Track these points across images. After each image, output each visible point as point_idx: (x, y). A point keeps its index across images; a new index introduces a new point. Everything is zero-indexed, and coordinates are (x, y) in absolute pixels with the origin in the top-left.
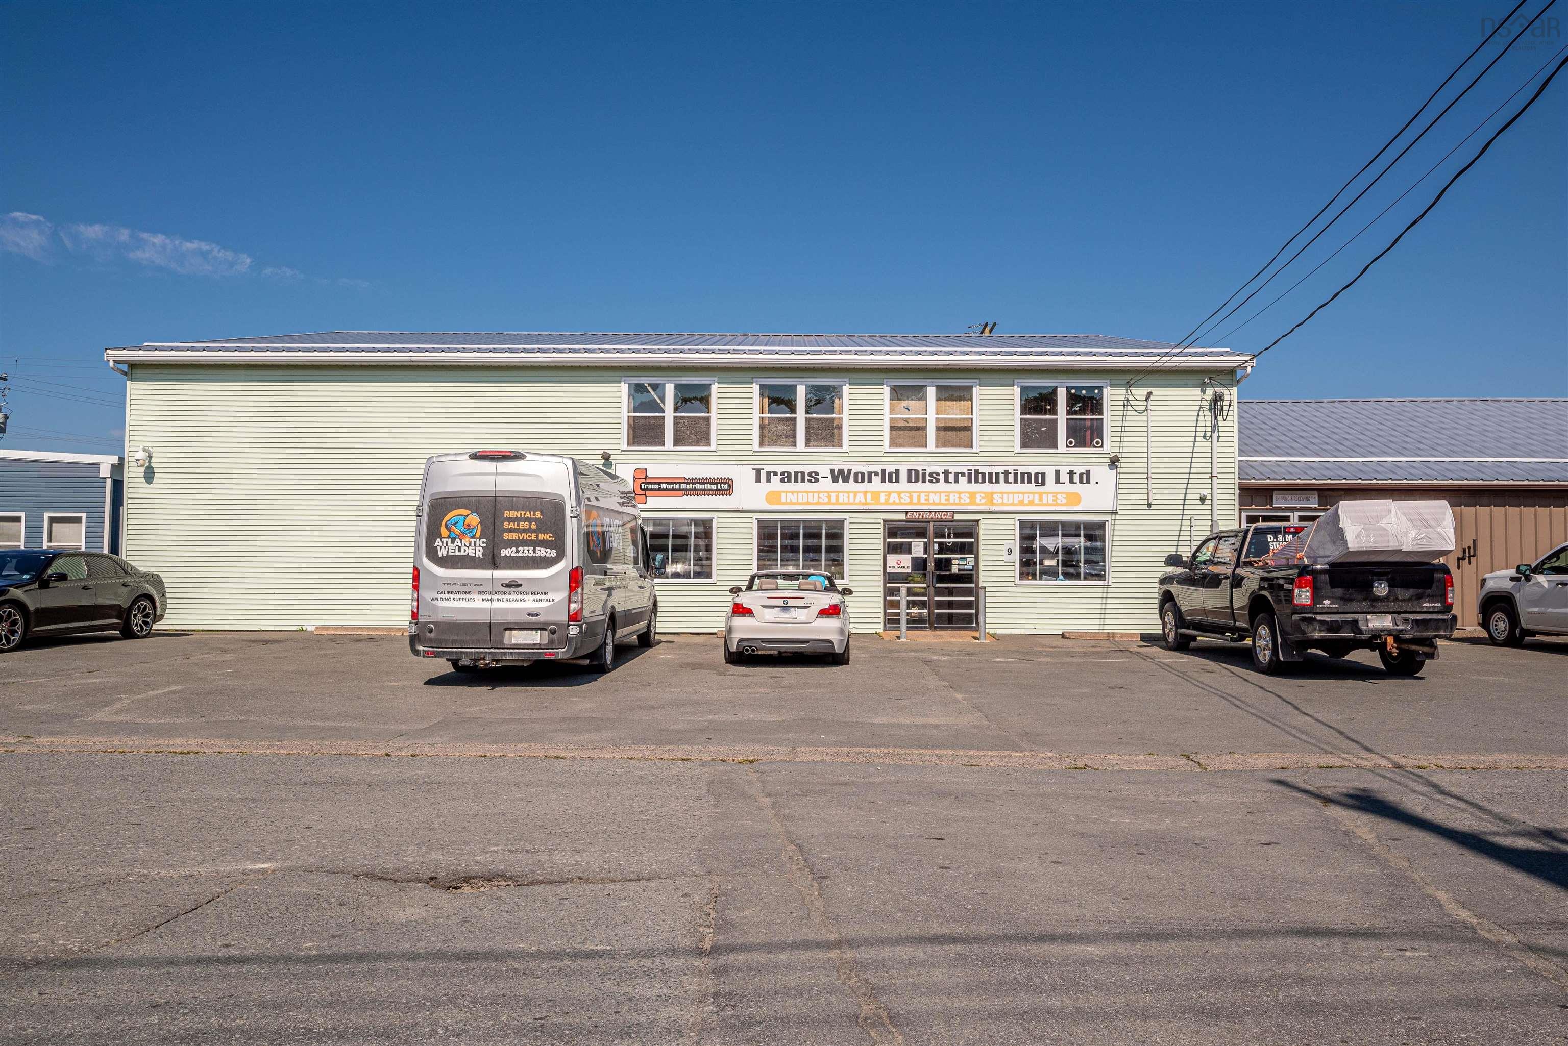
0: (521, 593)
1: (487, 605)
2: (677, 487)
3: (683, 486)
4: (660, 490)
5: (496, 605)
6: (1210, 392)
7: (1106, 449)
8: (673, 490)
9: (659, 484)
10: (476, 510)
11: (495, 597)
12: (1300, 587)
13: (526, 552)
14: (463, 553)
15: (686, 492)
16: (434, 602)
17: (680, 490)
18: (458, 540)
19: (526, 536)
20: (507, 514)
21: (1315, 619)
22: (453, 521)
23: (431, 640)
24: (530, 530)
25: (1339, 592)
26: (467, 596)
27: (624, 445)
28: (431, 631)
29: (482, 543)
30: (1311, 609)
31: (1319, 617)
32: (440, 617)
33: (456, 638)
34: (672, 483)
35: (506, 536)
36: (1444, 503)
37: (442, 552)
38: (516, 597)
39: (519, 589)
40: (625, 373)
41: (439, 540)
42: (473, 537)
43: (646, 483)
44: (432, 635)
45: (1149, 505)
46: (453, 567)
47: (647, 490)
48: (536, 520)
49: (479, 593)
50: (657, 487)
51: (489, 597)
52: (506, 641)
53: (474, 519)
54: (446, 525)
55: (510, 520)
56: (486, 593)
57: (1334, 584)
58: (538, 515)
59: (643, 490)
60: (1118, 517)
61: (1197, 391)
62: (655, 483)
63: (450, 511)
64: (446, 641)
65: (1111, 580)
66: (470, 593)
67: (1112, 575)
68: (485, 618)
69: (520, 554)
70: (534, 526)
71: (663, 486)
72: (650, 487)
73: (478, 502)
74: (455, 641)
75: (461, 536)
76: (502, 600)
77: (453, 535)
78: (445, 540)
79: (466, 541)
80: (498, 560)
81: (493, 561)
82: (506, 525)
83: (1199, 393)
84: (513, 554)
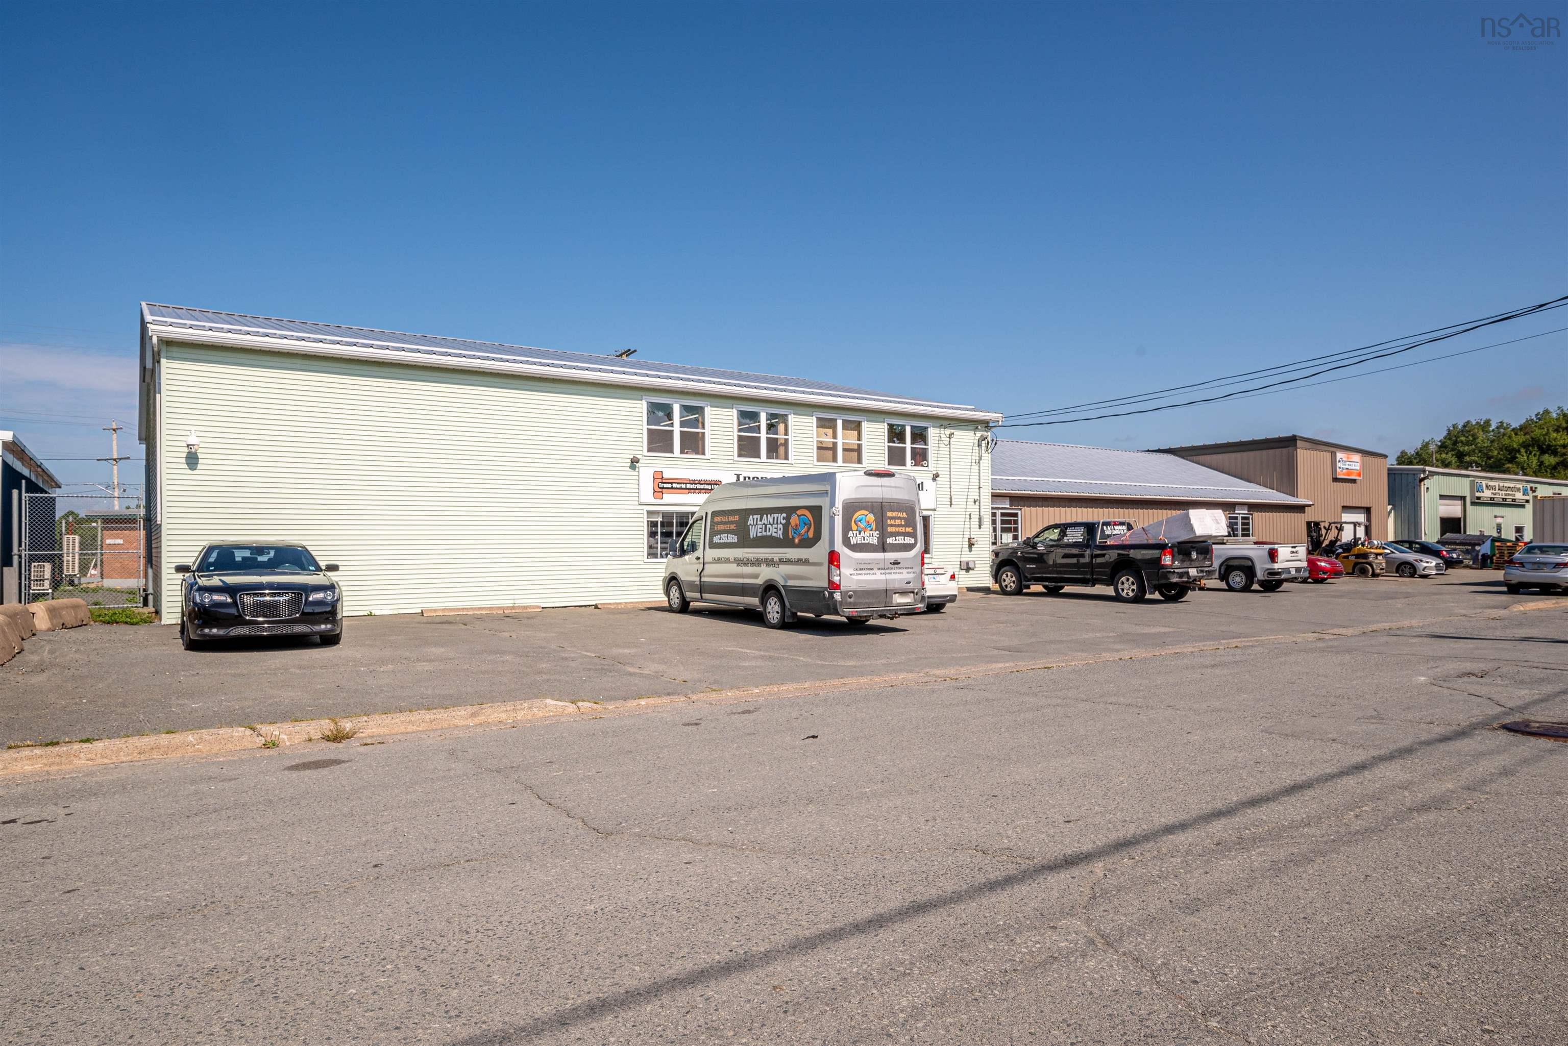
0: (900, 568)
1: (883, 577)
2: (684, 486)
3: (689, 486)
4: (672, 488)
5: (889, 577)
6: (979, 434)
7: (930, 468)
8: (681, 488)
9: (671, 483)
10: (872, 512)
11: (887, 571)
12: (1165, 555)
13: (900, 540)
14: (866, 542)
15: (691, 490)
16: (852, 576)
17: (686, 489)
18: (862, 532)
19: (899, 529)
20: (889, 514)
21: (1174, 572)
22: (858, 519)
23: (850, 603)
24: (900, 526)
25: (1181, 557)
26: (871, 572)
27: (645, 453)
28: (850, 597)
29: (876, 534)
30: (1171, 566)
31: (1176, 571)
32: (854, 587)
33: (867, 601)
34: (681, 483)
35: (890, 529)
36: (1220, 511)
37: (853, 541)
38: (897, 571)
39: (899, 566)
40: (647, 394)
41: (851, 532)
42: (871, 530)
43: (662, 483)
44: (852, 600)
45: (951, 505)
46: (861, 551)
47: (663, 488)
48: (904, 518)
49: (879, 569)
50: (670, 486)
51: (883, 571)
52: (894, 602)
53: (871, 517)
54: (855, 522)
55: (891, 518)
56: (882, 569)
57: (1179, 553)
58: (905, 515)
59: (660, 488)
60: (936, 512)
61: (971, 433)
62: (669, 483)
63: (856, 512)
64: (860, 603)
65: (934, 553)
66: (872, 569)
67: (934, 550)
68: (882, 586)
69: (897, 542)
70: (903, 523)
71: (675, 485)
72: (666, 486)
73: (872, 505)
74: (866, 603)
75: (864, 530)
76: (891, 573)
77: (859, 529)
78: (855, 532)
79: (867, 533)
80: (886, 547)
81: (883, 547)
82: (889, 522)
83: (973, 435)
84: (894, 542)
